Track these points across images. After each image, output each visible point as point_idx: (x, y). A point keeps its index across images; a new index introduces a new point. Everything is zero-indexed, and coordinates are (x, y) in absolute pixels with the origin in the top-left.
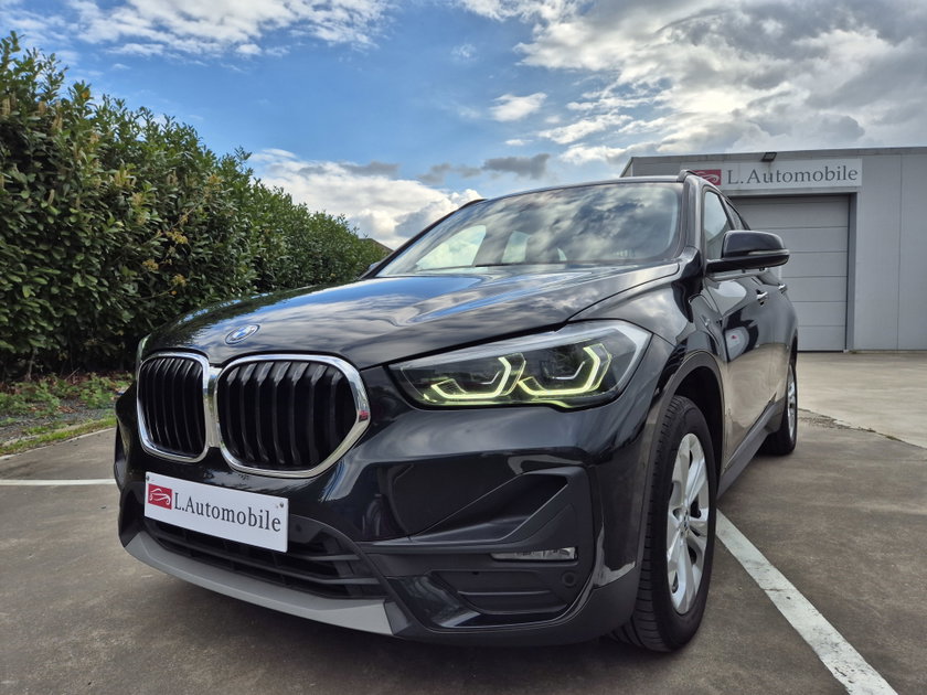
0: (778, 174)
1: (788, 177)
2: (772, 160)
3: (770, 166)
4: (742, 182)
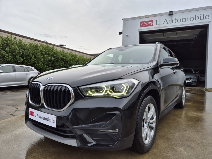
1: (179, 21)
3: (172, 17)
4: (161, 24)
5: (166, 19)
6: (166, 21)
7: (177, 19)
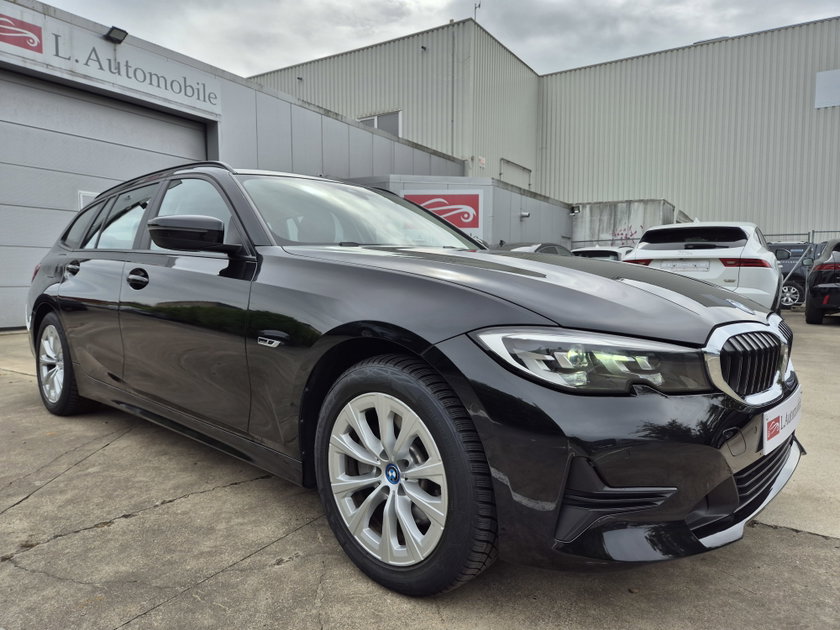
0: (127, 66)
1: (140, 75)
2: (119, 42)
3: (115, 50)
4: (77, 61)
5: (94, 50)
6: (93, 56)
7: (133, 65)
